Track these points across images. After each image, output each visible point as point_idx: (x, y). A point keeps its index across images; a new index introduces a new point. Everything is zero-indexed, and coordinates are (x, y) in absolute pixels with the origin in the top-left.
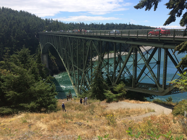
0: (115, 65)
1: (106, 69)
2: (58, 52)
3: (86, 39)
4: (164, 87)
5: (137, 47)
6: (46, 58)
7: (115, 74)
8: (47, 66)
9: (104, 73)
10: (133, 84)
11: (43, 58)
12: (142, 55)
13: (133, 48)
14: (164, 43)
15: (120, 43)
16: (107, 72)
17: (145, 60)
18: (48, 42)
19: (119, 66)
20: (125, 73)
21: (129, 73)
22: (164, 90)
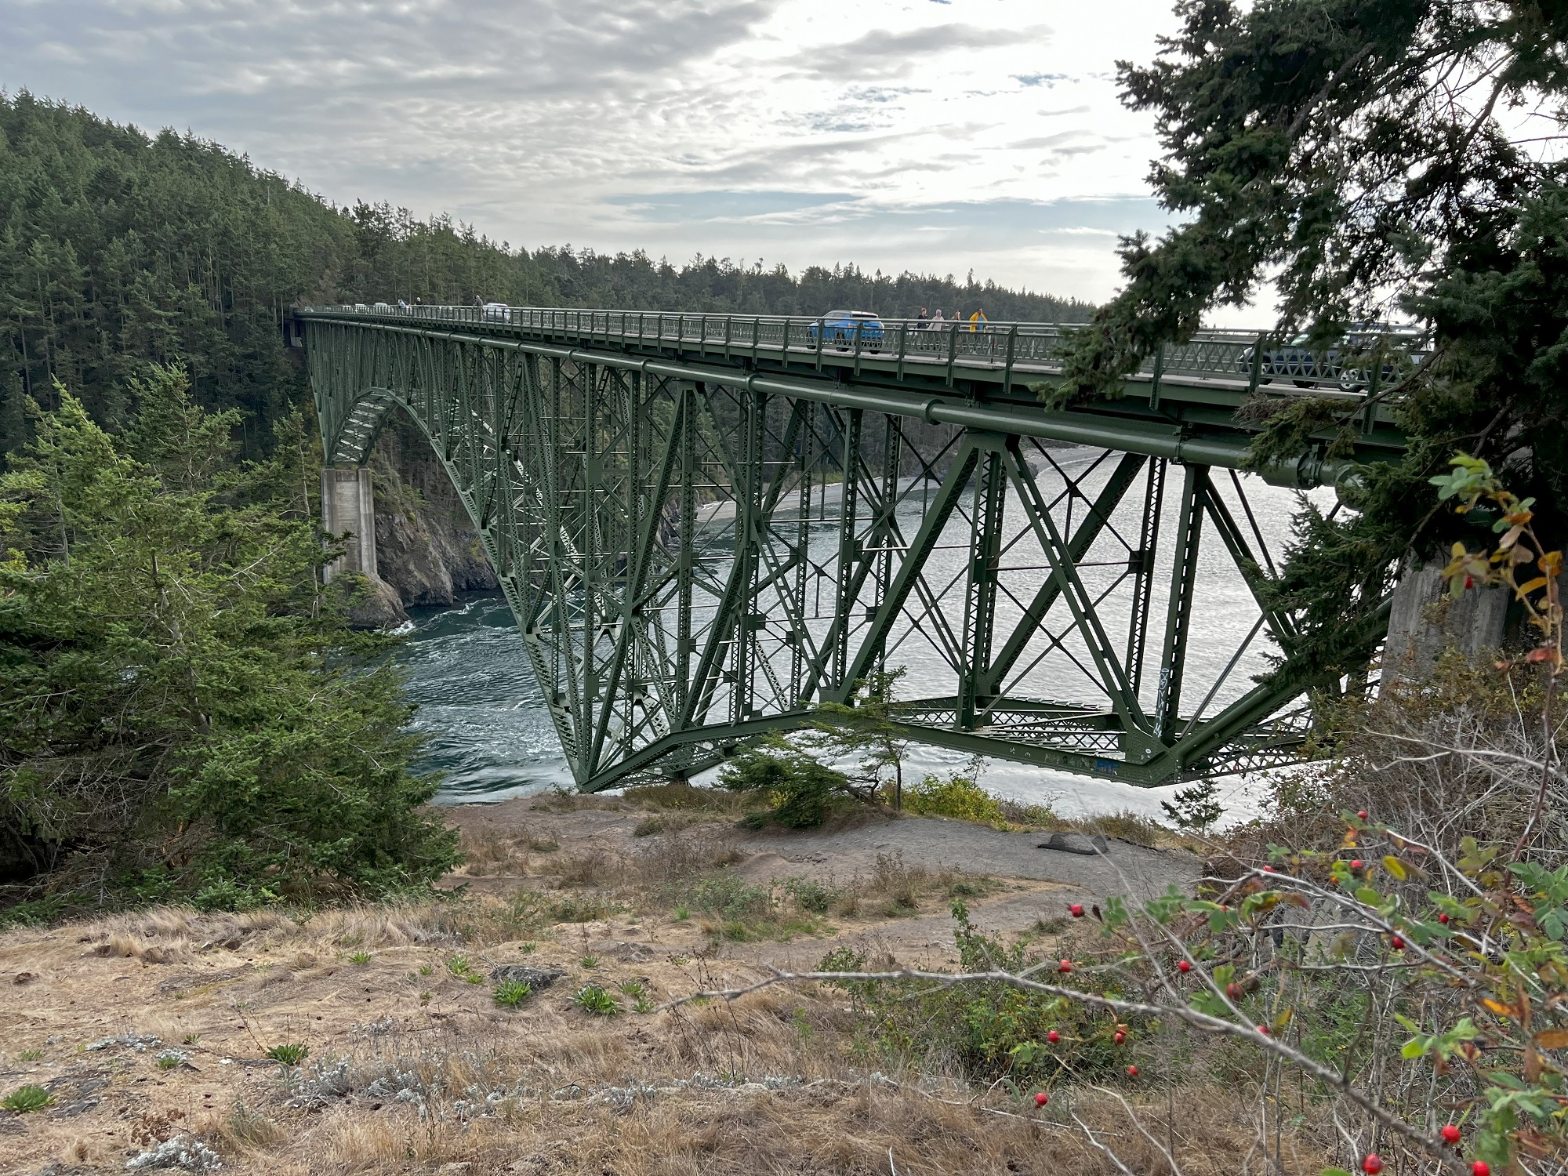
1: (784, 593)
2: (448, 459)
3: (651, 375)
4: (1164, 730)
5: (999, 447)
6: (358, 500)
7: (845, 632)
8: (365, 563)
9: (769, 626)
10: (960, 702)
11: (337, 503)
12: (1036, 508)
13: (975, 451)
14: (1185, 424)
15: (888, 416)
16: (790, 619)
17: (1052, 542)
18: (373, 384)
19: (879, 580)
20: (916, 624)
21: (942, 626)
22: (1164, 748)
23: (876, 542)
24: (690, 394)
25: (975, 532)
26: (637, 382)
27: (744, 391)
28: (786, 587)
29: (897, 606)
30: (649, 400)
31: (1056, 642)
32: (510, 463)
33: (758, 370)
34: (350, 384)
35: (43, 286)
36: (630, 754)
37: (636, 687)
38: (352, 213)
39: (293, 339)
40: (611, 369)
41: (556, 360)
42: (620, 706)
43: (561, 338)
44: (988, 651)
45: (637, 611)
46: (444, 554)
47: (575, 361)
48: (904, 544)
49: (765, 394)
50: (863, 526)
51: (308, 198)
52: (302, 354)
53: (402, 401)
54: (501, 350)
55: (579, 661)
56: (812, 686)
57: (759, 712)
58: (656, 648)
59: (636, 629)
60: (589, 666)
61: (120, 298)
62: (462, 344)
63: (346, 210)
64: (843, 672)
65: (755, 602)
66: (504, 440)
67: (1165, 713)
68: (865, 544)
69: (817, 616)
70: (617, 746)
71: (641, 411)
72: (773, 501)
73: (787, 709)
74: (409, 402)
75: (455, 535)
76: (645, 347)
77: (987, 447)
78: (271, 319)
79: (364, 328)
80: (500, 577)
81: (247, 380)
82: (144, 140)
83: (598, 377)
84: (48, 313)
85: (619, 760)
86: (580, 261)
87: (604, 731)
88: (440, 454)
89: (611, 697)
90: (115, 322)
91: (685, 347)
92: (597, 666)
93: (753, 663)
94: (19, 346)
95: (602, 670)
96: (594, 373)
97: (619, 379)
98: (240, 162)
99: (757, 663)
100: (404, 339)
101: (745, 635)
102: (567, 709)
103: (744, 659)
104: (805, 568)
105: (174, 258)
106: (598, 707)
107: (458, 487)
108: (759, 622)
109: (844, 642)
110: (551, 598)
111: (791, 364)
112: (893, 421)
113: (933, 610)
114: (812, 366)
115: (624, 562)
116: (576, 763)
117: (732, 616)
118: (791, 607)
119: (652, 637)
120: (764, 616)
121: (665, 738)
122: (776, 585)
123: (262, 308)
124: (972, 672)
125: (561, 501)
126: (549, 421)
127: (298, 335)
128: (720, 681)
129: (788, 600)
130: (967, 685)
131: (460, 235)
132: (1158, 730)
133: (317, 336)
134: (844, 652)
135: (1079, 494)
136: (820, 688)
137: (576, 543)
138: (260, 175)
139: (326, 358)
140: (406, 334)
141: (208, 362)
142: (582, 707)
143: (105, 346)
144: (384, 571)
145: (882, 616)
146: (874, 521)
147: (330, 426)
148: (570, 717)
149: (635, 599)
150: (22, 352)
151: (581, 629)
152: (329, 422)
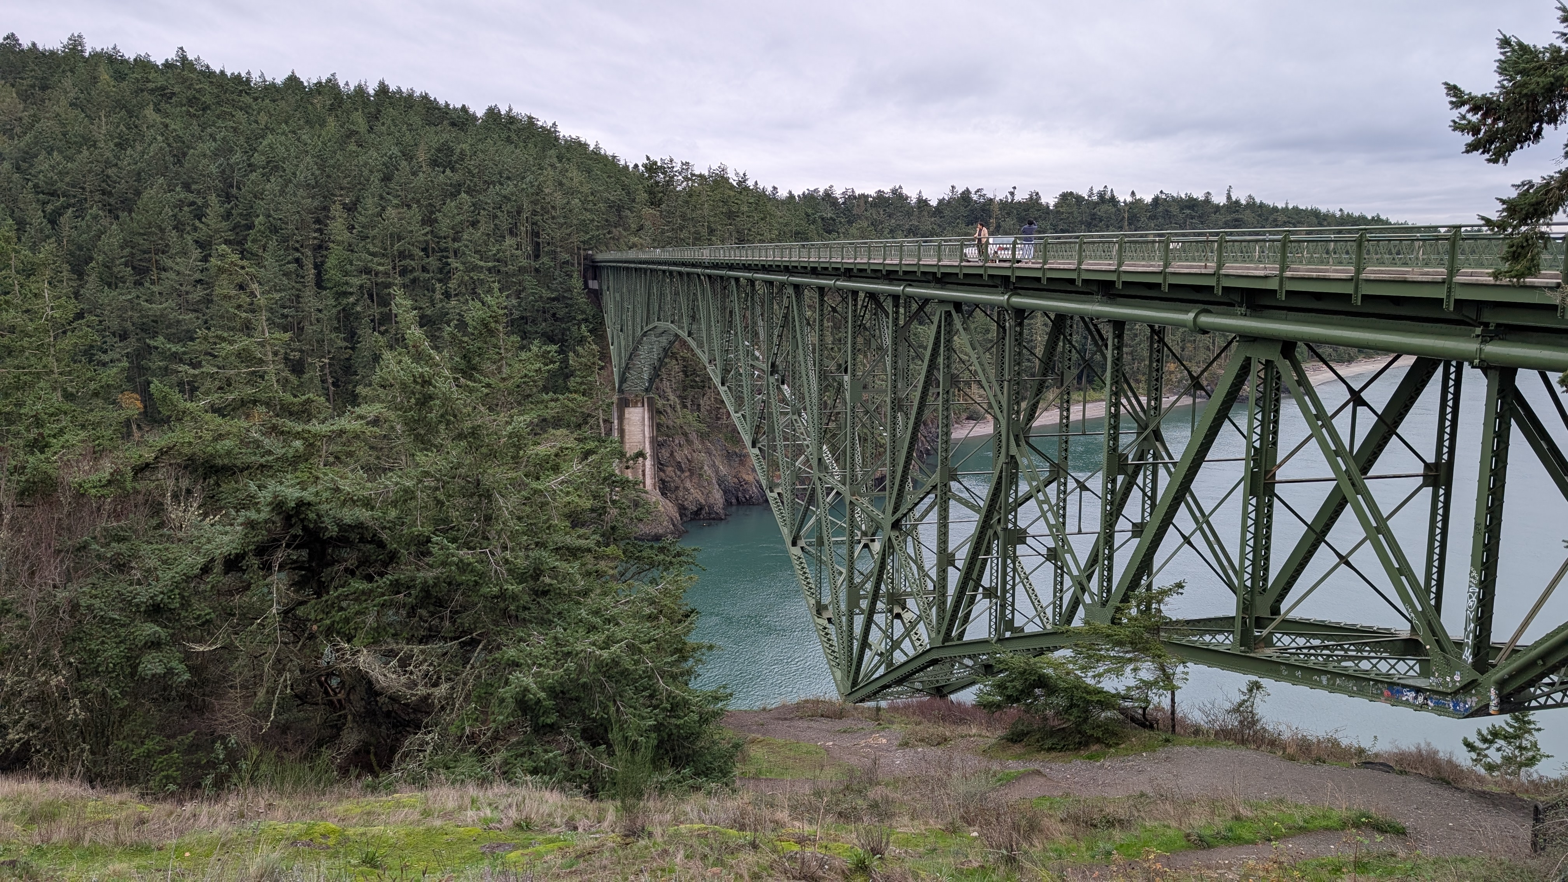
0: (1114, 481)
1: (1046, 507)
2: (723, 384)
3: (910, 298)
4: (1475, 655)
5: (1275, 355)
6: (644, 425)
7: (1111, 548)
8: (649, 482)
9: (1029, 540)
10: (1238, 624)
11: (627, 428)
12: (1317, 417)
13: (1248, 360)
14: (1486, 325)
15: (1152, 327)
16: (1052, 534)
17: (1337, 453)
18: (659, 320)
19: (1145, 494)
20: (1187, 540)
21: (1214, 542)
22: (1475, 675)
23: (1141, 456)
24: (948, 314)
25: (1250, 445)
26: (896, 306)
27: (1002, 309)
28: (1047, 501)
29: (1167, 521)
30: (908, 323)
31: (1344, 560)
32: (778, 388)
33: (1016, 288)
34: (638, 320)
35: (392, 245)
36: (891, 668)
37: (897, 600)
38: (641, 168)
39: (590, 282)
40: (872, 296)
41: (821, 289)
42: (879, 618)
43: (826, 269)
44: (1266, 569)
45: (896, 525)
46: (717, 472)
47: (839, 290)
48: (1171, 457)
49: (1024, 311)
50: (1128, 439)
51: (606, 157)
52: (596, 296)
53: (684, 334)
54: (771, 283)
55: (841, 573)
56: (1076, 602)
57: (1022, 629)
58: (915, 562)
59: (895, 543)
60: (851, 578)
61: (452, 254)
62: (737, 279)
63: (636, 166)
64: (1109, 590)
65: (1015, 517)
66: (773, 365)
67: (1476, 637)
68: (1130, 457)
69: (1080, 532)
70: (877, 658)
71: (901, 334)
72: (1031, 416)
73: (1049, 627)
74: (690, 334)
75: (729, 456)
76: (905, 273)
77: (1260, 355)
78: (573, 265)
79: (651, 270)
80: (768, 492)
81: (551, 321)
82: (474, 118)
83: (860, 303)
84: (394, 268)
85: (881, 671)
86: (841, 201)
87: (865, 644)
88: (717, 381)
89: (872, 611)
90: (445, 274)
91: (943, 270)
92: (858, 580)
93: (1014, 578)
94: (371, 297)
95: (863, 583)
96: (856, 300)
97: (879, 305)
98: (549, 131)
99: (1017, 580)
100: (685, 278)
101: (1005, 550)
102: (829, 620)
103: (1005, 574)
104: (1065, 484)
105: (495, 217)
106: (859, 621)
107: (731, 409)
108: (1019, 536)
109: (1110, 558)
110: (814, 512)
111: (1050, 280)
112: (1157, 332)
113: (1205, 526)
114: (1072, 281)
115: (882, 479)
116: (839, 674)
117: (990, 532)
118: (1052, 521)
119: (911, 551)
120: (1025, 531)
121: (924, 653)
122: (1037, 499)
123: (566, 256)
124: (1252, 591)
125: (825, 421)
126: (814, 345)
127: (595, 278)
128: (979, 597)
129: (1049, 515)
130: (1246, 606)
131: (735, 183)
132: (1468, 655)
133: (611, 278)
134: (1110, 569)
135: (1364, 404)
136: (1085, 605)
137: (837, 461)
138: (566, 141)
139: (618, 298)
140: (688, 274)
141: (520, 305)
142: (844, 619)
143: (438, 296)
144: (664, 487)
145: (1149, 534)
146: (1139, 434)
147: (620, 359)
148: (832, 629)
149: (894, 513)
150: (373, 301)
151: (843, 542)
152: (620, 355)
